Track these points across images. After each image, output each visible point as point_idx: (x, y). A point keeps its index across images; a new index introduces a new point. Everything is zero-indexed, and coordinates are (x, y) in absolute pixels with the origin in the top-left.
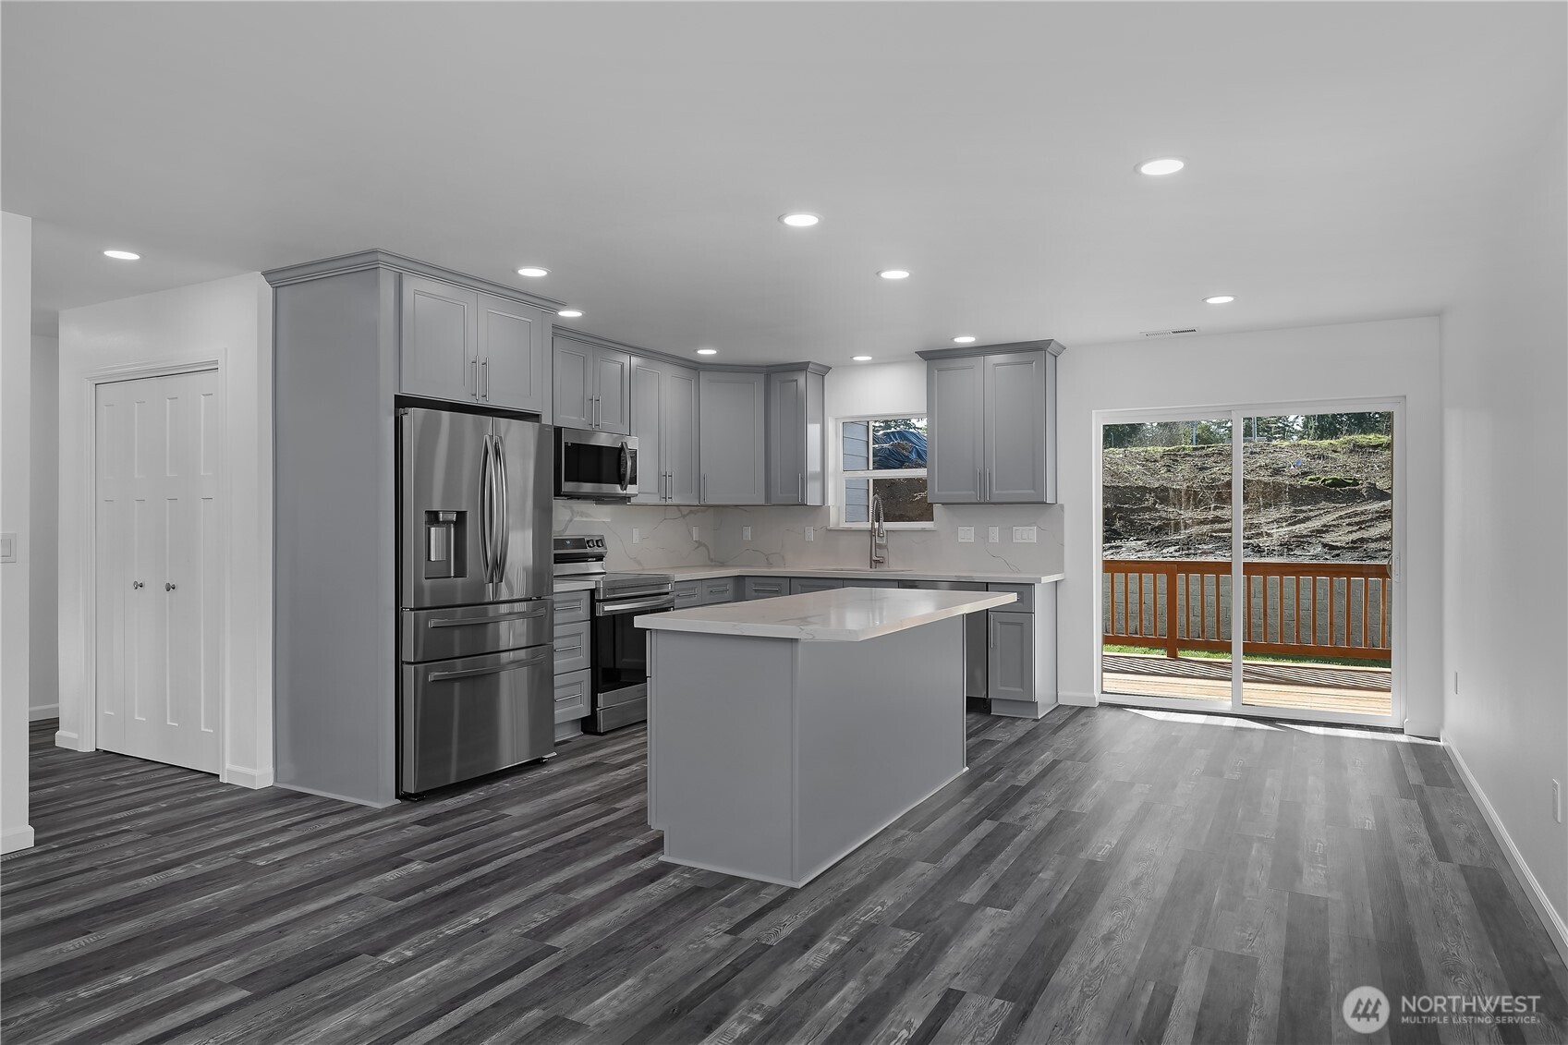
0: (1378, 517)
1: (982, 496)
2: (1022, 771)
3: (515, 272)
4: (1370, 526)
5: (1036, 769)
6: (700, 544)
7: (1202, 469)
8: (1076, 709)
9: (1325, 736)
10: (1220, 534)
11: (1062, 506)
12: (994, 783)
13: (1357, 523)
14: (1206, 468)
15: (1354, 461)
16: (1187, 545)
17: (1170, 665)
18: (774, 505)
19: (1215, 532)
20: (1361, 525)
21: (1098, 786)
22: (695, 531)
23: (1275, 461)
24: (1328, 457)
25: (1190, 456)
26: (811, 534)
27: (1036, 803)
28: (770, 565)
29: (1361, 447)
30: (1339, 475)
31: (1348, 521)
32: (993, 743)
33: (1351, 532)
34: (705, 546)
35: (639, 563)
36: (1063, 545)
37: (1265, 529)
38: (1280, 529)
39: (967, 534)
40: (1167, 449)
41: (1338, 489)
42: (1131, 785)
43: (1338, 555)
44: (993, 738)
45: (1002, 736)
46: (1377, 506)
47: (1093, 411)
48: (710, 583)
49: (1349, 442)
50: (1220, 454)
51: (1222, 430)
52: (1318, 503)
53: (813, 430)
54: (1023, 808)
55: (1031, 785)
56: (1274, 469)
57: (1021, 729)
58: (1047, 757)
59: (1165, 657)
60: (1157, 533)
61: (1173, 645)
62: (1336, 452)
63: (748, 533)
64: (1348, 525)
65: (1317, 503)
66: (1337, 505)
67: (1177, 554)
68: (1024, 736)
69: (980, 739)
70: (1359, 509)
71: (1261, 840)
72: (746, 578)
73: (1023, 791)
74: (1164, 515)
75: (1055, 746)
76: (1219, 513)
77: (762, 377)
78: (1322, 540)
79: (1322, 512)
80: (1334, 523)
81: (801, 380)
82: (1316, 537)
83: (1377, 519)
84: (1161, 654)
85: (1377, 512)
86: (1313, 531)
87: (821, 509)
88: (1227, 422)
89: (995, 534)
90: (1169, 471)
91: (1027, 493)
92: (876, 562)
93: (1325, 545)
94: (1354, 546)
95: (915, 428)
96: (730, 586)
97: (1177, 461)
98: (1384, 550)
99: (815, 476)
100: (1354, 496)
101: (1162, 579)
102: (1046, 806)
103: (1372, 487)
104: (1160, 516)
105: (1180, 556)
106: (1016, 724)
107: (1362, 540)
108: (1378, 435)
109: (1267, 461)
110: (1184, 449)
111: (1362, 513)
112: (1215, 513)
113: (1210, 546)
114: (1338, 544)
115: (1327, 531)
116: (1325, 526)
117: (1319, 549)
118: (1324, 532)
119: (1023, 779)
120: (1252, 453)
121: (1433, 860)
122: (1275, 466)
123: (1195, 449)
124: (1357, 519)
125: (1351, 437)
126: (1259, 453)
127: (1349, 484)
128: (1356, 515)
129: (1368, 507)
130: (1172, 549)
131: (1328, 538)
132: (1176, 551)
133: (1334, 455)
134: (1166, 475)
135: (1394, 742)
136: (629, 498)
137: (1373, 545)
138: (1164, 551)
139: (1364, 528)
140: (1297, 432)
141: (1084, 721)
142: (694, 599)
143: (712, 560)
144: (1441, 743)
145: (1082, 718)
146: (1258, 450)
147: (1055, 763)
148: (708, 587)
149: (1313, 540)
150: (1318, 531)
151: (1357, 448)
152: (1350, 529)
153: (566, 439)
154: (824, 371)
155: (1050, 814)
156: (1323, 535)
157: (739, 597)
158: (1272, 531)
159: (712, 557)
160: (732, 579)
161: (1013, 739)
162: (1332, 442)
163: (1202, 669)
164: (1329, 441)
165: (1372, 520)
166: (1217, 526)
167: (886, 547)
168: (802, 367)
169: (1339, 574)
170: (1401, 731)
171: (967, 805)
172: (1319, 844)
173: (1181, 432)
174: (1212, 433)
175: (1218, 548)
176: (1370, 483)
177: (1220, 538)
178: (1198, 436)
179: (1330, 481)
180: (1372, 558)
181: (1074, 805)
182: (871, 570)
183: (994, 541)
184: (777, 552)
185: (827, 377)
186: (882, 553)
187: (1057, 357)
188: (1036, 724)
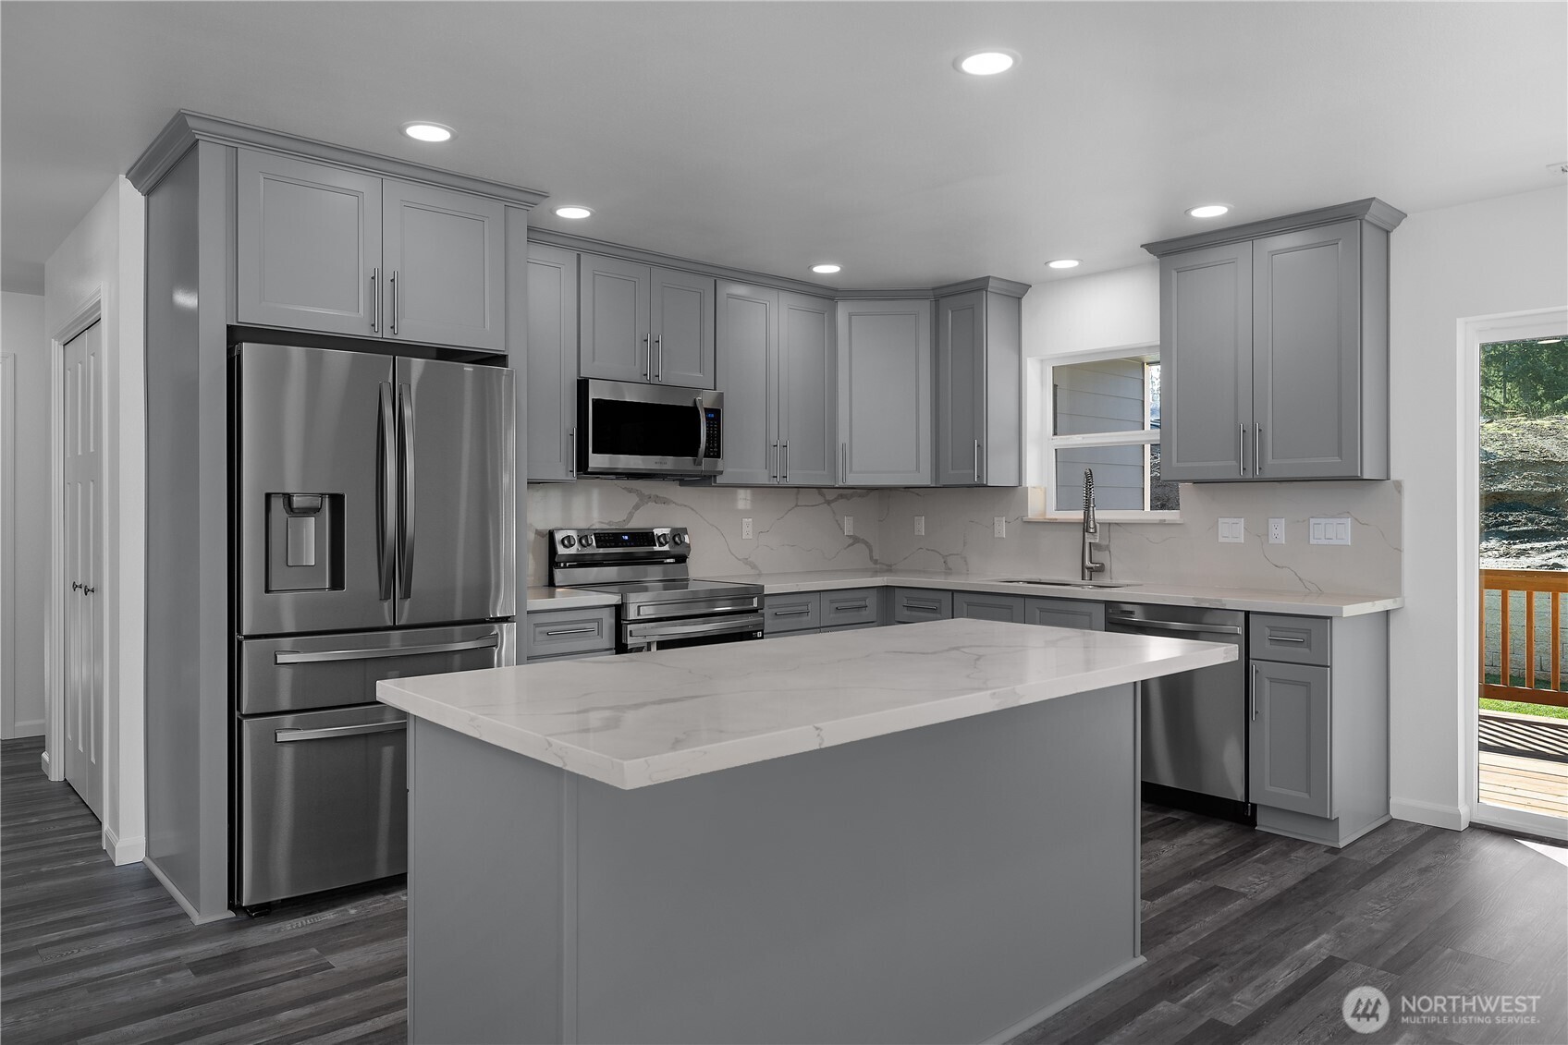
1: (1250, 468)
3: (402, 132)
6: (855, 540)
8: (1419, 833)
11: (1398, 485)
12: (1177, 1007)
18: (944, 487)
22: (848, 526)
26: (1001, 529)
28: (948, 571)
32: (1230, 895)
34: (866, 543)
35: (754, 567)
36: (1400, 551)
39: (1232, 529)
44: (1232, 888)
45: (1253, 885)
47: (1458, 320)
48: (834, 596)
58: (1318, 947)
63: (921, 526)
69: (1209, 884)
72: (897, 590)
75: (1347, 920)
77: (924, 308)
87: (1012, 493)
89: (1278, 530)
91: (1328, 463)
92: (1093, 571)
96: (872, 601)
106: (1293, 856)
136: (715, 476)
141: (1427, 861)
142: (805, 618)
143: (876, 562)
145: (1425, 857)
148: (832, 602)
153: (594, 393)
154: (1016, 293)
157: (887, 617)
159: (876, 556)
160: (875, 591)
161: (1271, 893)
167: (1107, 548)
168: (981, 286)
182: (1084, 582)
183: (1277, 541)
184: (957, 554)
185: (1024, 301)
186: (1100, 557)
187: (1388, 233)
188: (1335, 858)
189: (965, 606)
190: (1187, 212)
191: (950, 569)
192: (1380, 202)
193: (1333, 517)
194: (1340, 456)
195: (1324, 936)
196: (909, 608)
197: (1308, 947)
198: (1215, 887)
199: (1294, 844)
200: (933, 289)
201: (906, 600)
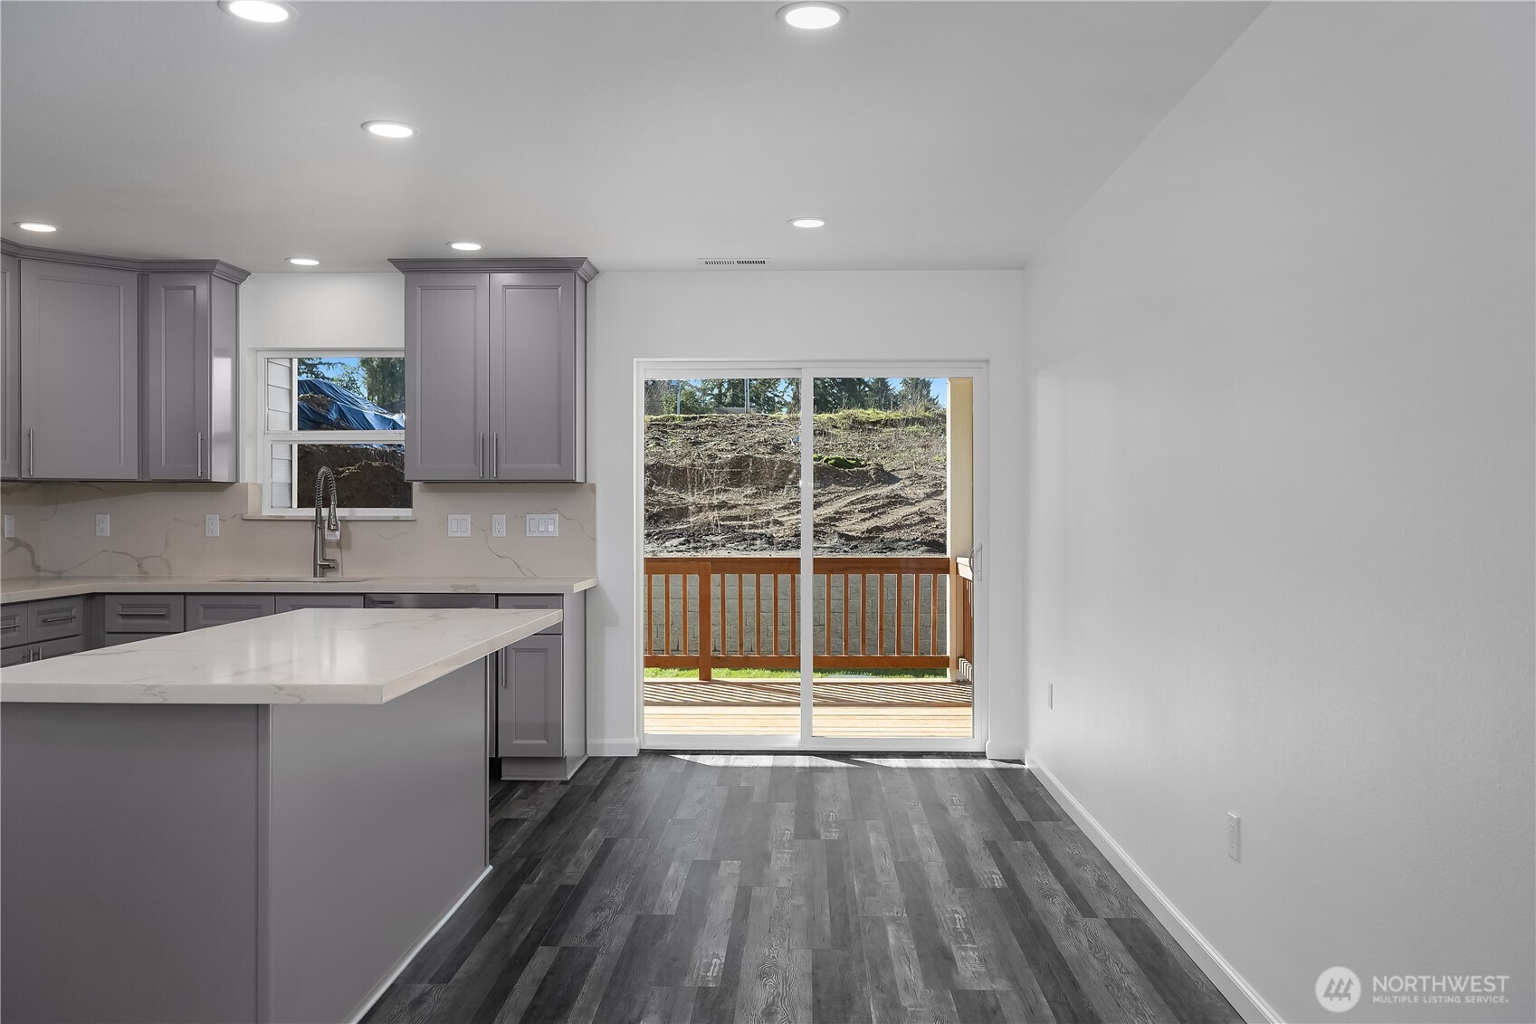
0: (889, 503)
1: (487, 472)
2: (569, 860)
4: (882, 513)
5: (586, 856)
7: (696, 443)
8: (611, 764)
9: (910, 769)
10: (728, 523)
11: (593, 488)
12: (534, 885)
13: (870, 510)
14: (700, 443)
15: (854, 438)
16: (693, 537)
17: (703, 691)
18: (152, 482)
19: (722, 520)
20: (874, 512)
21: (677, 872)
23: (774, 436)
24: (829, 434)
25: (680, 427)
26: (214, 526)
27: (602, 909)
28: (145, 575)
29: (861, 423)
30: (841, 455)
31: (859, 507)
32: (516, 823)
33: (864, 520)
36: (594, 540)
37: (776, 516)
38: (792, 517)
39: (460, 525)
40: (655, 417)
41: (847, 470)
42: (715, 864)
43: (856, 547)
44: (514, 816)
45: (527, 812)
46: (885, 490)
47: (634, 359)
49: (848, 417)
50: (715, 426)
51: (708, 398)
52: (828, 486)
53: (221, 369)
54: (586, 920)
55: (587, 881)
56: (774, 445)
57: (548, 800)
58: (596, 836)
59: (697, 680)
60: (656, 522)
61: (705, 664)
62: (836, 427)
63: (105, 525)
64: (861, 511)
65: (826, 486)
66: (847, 488)
67: (683, 548)
68: (555, 809)
70: (871, 493)
71: (894, 920)
72: (106, 596)
73: (579, 891)
74: (663, 499)
75: (601, 819)
76: (723, 497)
77: (132, 279)
78: (836, 529)
79: (833, 496)
80: (846, 509)
81: (202, 290)
82: (830, 525)
83: (888, 505)
84: (693, 676)
85: (887, 497)
86: (825, 519)
87: (232, 486)
88: (713, 389)
89: (500, 525)
90: (659, 445)
92: (324, 568)
93: (841, 535)
94: (872, 535)
95: (324, 378)
97: (666, 433)
98: (900, 540)
99: (223, 439)
100: (861, 479)
101: (694, 580)
102: (616, 913)
103: (879, 468)
104: (658, 501)
105: (688, 550)
106: (541, 791)
107: (878, 529)
108: (876, 410)
109: (766, 436)
110: (674, 419)
111: (874, 498)
112: (720, 497)
113: (719, 538)
114: (853, 533)
115: (840, 519)
116: (837, 513)
117: (835, 540)
118: (837, 520)
119: (572, 874)
120: (749, 426)
121: (1078, 917)
122: (775, 442)
123: (686, 419)
124: (869, 505)
125: (850, 411)
126: (757, 427)
127: (851, 466)
128: (868, 500)
129: (878, 492)
130: (675, 542)
131: (843, 527)
132: (681, 544)
133: (834, 431)
134: (654, 450)
135: (980, 769)
137: (888, 535)
138: (667, 544)
139: (876, 516)
140: (786, 404)
141: (627, 778)
144: (1026, 766)
146: (755, 422)
147: (609, 843)
149: (828, 530)
150: (832, 519)
151: (857, 425)
152: (863, 516)
154: (237, 276)
155: (625, 923)
156: (837, 524)
158: (784, 519)
159: (38, 564)
161: (542, 815)
162: (832, 416)
163: (740, 694)
164: (828, 415)
165: (883, 506)
166: (724, 513)
167: (338, 545)
168: (204, 268)
169: (889, 570)
170: (982, 755)
171: (506, 927)
172: (956, 916)
173: (663, 398)
174: (697, 401)
175: (730, 540)
176: (877, 464)
177: (729, 527)
178: (682, 404)
179: (833, 461)
180: (892, 550)
181: (653, 905)
182: (315, 579)
183: (499, 535)
184: (157, 557)
185: (242, 287)
186: (331, 553)
187: (586, 282)
188: (569, 786)
189: (201, 608)
190: (448, 244)
191: (147, 573)
192: (590, 263)
193: (544, 513)
194: (559, 462)
195: (594, 830)
196: (123, 616)
197: (589, 837)
198: (501, 820)
199: (536, 784)
200: (143, 262)
201: (120, 608)
